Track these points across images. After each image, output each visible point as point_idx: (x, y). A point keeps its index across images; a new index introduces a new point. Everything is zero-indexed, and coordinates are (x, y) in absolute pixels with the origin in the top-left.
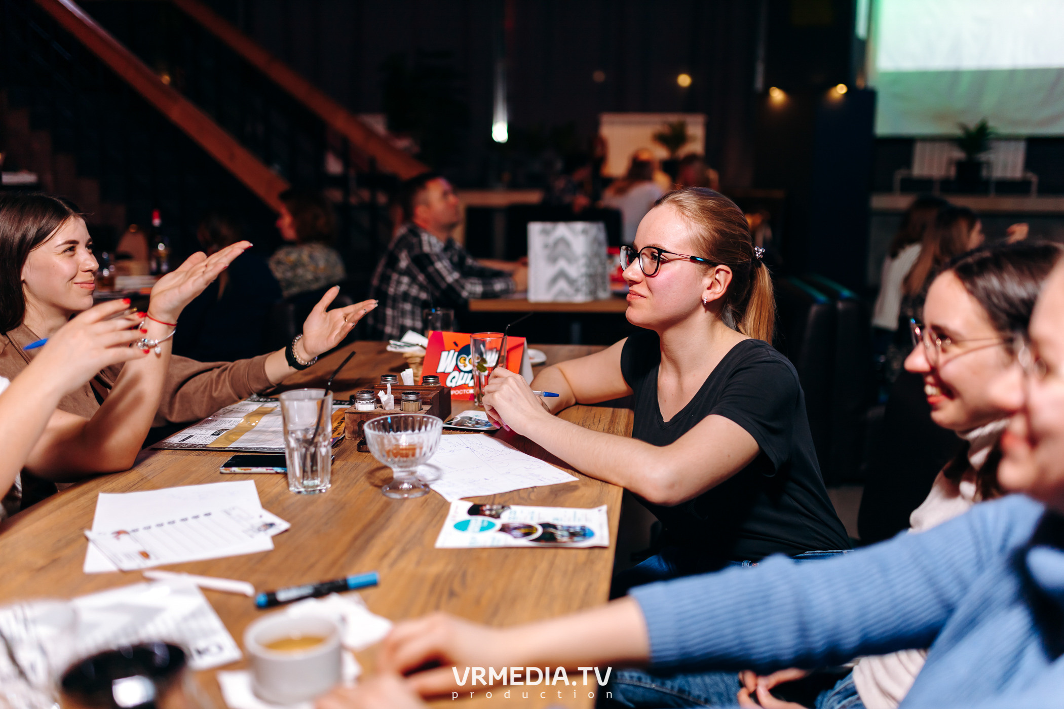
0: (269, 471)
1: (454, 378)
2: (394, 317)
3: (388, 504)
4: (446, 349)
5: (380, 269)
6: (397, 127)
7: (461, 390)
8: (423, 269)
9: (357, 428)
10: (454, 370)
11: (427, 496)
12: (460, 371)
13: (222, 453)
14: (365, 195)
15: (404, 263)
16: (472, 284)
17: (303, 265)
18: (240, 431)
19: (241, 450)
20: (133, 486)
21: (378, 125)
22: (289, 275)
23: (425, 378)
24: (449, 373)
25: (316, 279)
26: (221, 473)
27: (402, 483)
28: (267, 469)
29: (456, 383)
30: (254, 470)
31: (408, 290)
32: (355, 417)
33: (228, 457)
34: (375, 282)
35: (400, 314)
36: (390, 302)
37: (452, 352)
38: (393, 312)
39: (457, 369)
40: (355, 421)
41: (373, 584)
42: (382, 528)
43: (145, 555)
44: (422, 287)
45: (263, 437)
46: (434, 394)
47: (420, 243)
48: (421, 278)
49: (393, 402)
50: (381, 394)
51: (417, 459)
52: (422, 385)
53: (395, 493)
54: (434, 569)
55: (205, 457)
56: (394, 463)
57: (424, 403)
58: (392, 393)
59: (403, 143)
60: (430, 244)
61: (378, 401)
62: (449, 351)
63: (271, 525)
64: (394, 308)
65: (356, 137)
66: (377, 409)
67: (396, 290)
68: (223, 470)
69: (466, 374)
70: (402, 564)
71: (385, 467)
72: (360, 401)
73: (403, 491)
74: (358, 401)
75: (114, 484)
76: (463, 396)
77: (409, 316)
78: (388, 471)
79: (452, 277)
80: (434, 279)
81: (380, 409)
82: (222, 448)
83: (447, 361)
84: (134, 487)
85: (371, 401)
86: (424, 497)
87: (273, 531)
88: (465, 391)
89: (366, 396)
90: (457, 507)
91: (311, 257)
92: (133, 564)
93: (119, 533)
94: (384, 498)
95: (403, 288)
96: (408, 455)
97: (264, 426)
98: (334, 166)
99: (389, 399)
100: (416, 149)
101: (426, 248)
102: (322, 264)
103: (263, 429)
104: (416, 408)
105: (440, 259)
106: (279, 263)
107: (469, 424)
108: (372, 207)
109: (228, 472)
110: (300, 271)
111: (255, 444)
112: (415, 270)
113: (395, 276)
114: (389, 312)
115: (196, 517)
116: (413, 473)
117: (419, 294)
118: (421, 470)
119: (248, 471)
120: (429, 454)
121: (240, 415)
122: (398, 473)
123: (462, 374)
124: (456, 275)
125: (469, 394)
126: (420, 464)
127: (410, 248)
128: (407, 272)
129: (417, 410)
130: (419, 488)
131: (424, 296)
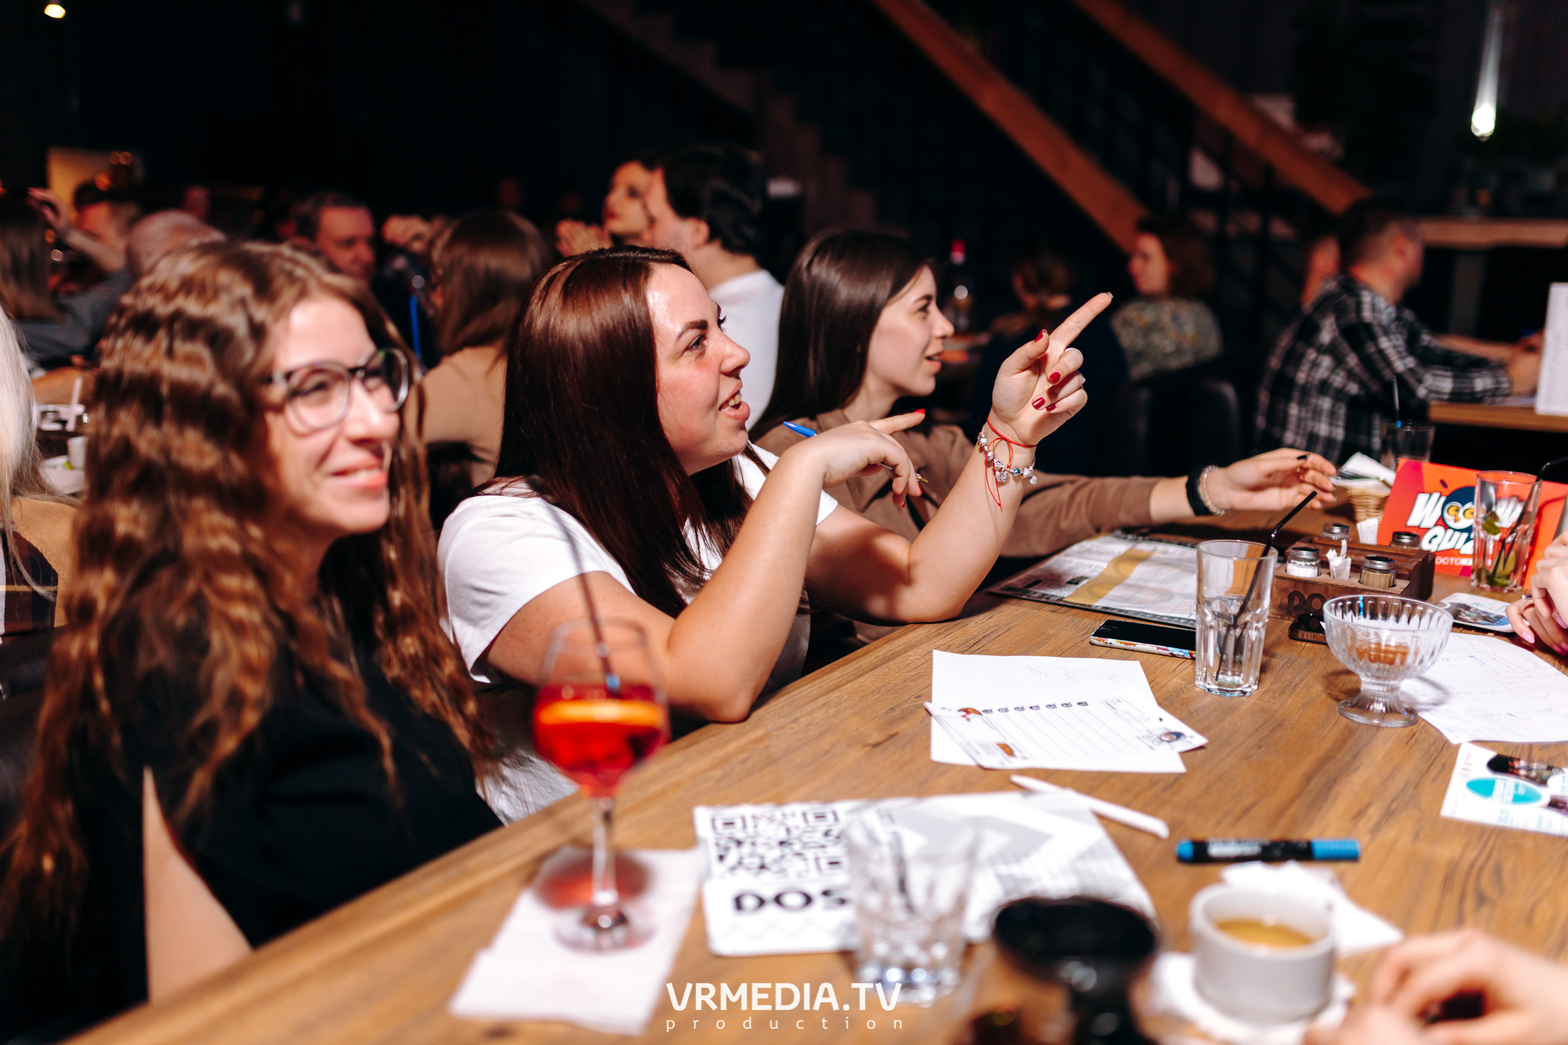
0: (1160, 651)
1: (1435, 536)
2: (1300, 419)
3: (1350, 731)
4: (1426, 490)
5: (1285, 341)
6: (1309, 117)
7: (1446, 558)
8: (1357, 347)
9: (1286, 601)
10: (1436, 525)
11: (1415, 728)
12: (1447, 527)
13: (1087, 612)
14: (1252, 222)
15: (1326, 336)
16: (1435, 375)
17: (1162, 330)
18: (1106, 583)
19: (1114, 612)
20: (974, 645)
21: (1281, 112)
22: (1140, 343)
23: (1397, 536)
24: (1428, 529)
25: (1179, 351)
26: (1092, 644)
27: (1372, 702)
28: (1158, 648)
29: (1439, 545)
30: (1140, 646)
31: (1328, 378)
32: (1286, 584)
33: (1099, 622)
34: (1274, 362)
35: (1310, 415)
36: (1296, 394)
37: (1436, 495)
38: (1300, 411)
39: (1441, 523)
40: (1285, 590)
41: (1353, 858)
42: (1347, 769)
43: (1008, 750)
44: (1351, 375)
45: (1141, 596)
46: (1415, 564)
47: (1359, 306)
48: (1352, 360)
49: (1348, 568)
50: (1331, 555)
51: (1408, 668)
52: (1390, 546)
53: (1360, 714)
54: (1446, 852)
55: (1062, 616)
56: (1369, 669)
57: (1399, 576)
58: (1348, 554)
59: (1320, 142)
60: (1374, 308)
61: (1325, 564)
62: (1431, 494)
63: (1178, 735)
64: (1302, 403)
65: (1246, 131)
66: (1321, 577)
67: (1308, 375)
68: (1095, 640)
69: (1457, 534)
70: (1389, 833)
71: (1348, 672)
72: (1296, 562)
73: (1373, 714)
74: (1292, 561)
75: (948, 638)
76: (1450, 568)
77: (1324, 418)
78: (1354, 678)
79: (1402, 364)
80: (1373, 364)
81: (1328, 576)
82: (1085, 605)
83: (1425, 510)
84: (976, 647)
85: (1314, 563)
86: (1409, 729)
87: (1182, 745)
88: (1452, 560)
89: (1305, 554)
90: (1469, 755)
91: (1175, 318)
92: (995, 760)
93: (967, 711)
94: (1344, 721)
95: (1322, 373)
96: (1390, 660)
97: (1140, 579)
98: (1205, 174)
99: (1344, 564)
100: (1338, 151)
101: (1367, 314)
102: (1189, 329)
103: (1140, 583)
104: (1386, 583)
105: (1386, 332)
106: (1127, 323)
107: (1467, 618)
108: (1263, 242)
109: (1101, 643)
110: (1157, 339)
111: (1132, 605)
112: (1345, 346)
113: (1312, 355)
114: (1294, 410)
115: (1067, 705)
116: (1393, 689)
117: (1345, 385)
118: (1409, 687)
119: (1131, 647)
120: (1427, 662)
121: (1103, 557)
122: (1368, 684)
123: (1450, 532)
124: (1411, 362)
125: (1459, 566)
126: (1409, 677)
127: (1340, 312)
128: (1331, 350)
129: (1387, 586)
130: (1400, 713)
131: (1353, 388)
